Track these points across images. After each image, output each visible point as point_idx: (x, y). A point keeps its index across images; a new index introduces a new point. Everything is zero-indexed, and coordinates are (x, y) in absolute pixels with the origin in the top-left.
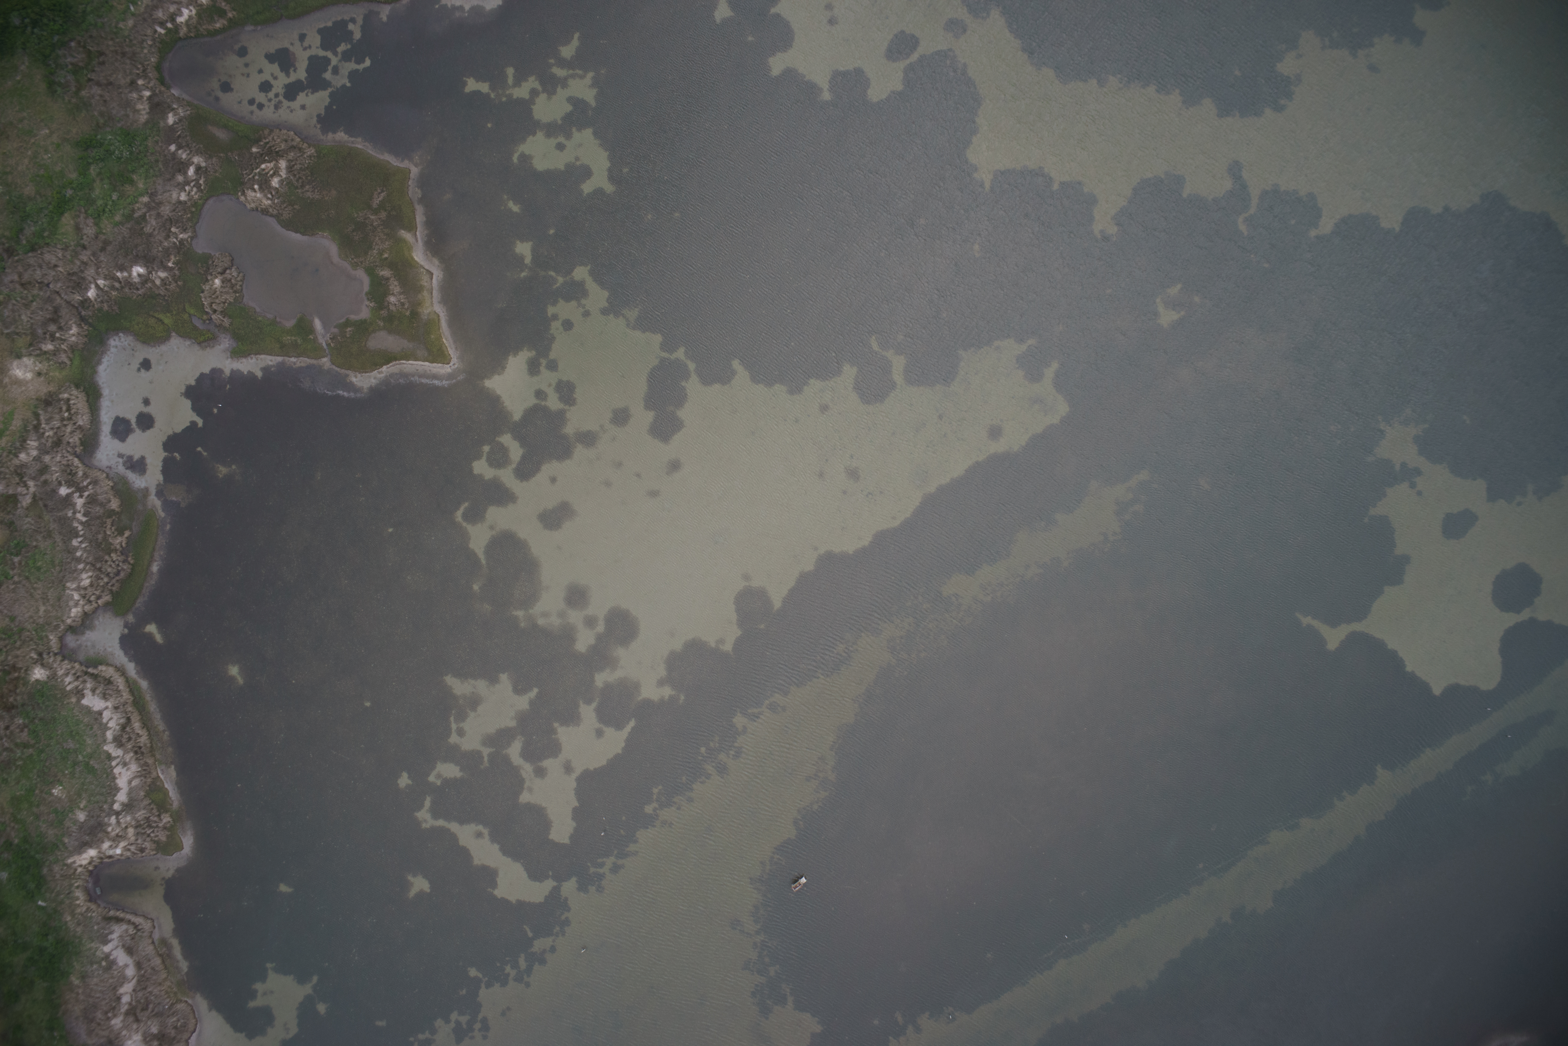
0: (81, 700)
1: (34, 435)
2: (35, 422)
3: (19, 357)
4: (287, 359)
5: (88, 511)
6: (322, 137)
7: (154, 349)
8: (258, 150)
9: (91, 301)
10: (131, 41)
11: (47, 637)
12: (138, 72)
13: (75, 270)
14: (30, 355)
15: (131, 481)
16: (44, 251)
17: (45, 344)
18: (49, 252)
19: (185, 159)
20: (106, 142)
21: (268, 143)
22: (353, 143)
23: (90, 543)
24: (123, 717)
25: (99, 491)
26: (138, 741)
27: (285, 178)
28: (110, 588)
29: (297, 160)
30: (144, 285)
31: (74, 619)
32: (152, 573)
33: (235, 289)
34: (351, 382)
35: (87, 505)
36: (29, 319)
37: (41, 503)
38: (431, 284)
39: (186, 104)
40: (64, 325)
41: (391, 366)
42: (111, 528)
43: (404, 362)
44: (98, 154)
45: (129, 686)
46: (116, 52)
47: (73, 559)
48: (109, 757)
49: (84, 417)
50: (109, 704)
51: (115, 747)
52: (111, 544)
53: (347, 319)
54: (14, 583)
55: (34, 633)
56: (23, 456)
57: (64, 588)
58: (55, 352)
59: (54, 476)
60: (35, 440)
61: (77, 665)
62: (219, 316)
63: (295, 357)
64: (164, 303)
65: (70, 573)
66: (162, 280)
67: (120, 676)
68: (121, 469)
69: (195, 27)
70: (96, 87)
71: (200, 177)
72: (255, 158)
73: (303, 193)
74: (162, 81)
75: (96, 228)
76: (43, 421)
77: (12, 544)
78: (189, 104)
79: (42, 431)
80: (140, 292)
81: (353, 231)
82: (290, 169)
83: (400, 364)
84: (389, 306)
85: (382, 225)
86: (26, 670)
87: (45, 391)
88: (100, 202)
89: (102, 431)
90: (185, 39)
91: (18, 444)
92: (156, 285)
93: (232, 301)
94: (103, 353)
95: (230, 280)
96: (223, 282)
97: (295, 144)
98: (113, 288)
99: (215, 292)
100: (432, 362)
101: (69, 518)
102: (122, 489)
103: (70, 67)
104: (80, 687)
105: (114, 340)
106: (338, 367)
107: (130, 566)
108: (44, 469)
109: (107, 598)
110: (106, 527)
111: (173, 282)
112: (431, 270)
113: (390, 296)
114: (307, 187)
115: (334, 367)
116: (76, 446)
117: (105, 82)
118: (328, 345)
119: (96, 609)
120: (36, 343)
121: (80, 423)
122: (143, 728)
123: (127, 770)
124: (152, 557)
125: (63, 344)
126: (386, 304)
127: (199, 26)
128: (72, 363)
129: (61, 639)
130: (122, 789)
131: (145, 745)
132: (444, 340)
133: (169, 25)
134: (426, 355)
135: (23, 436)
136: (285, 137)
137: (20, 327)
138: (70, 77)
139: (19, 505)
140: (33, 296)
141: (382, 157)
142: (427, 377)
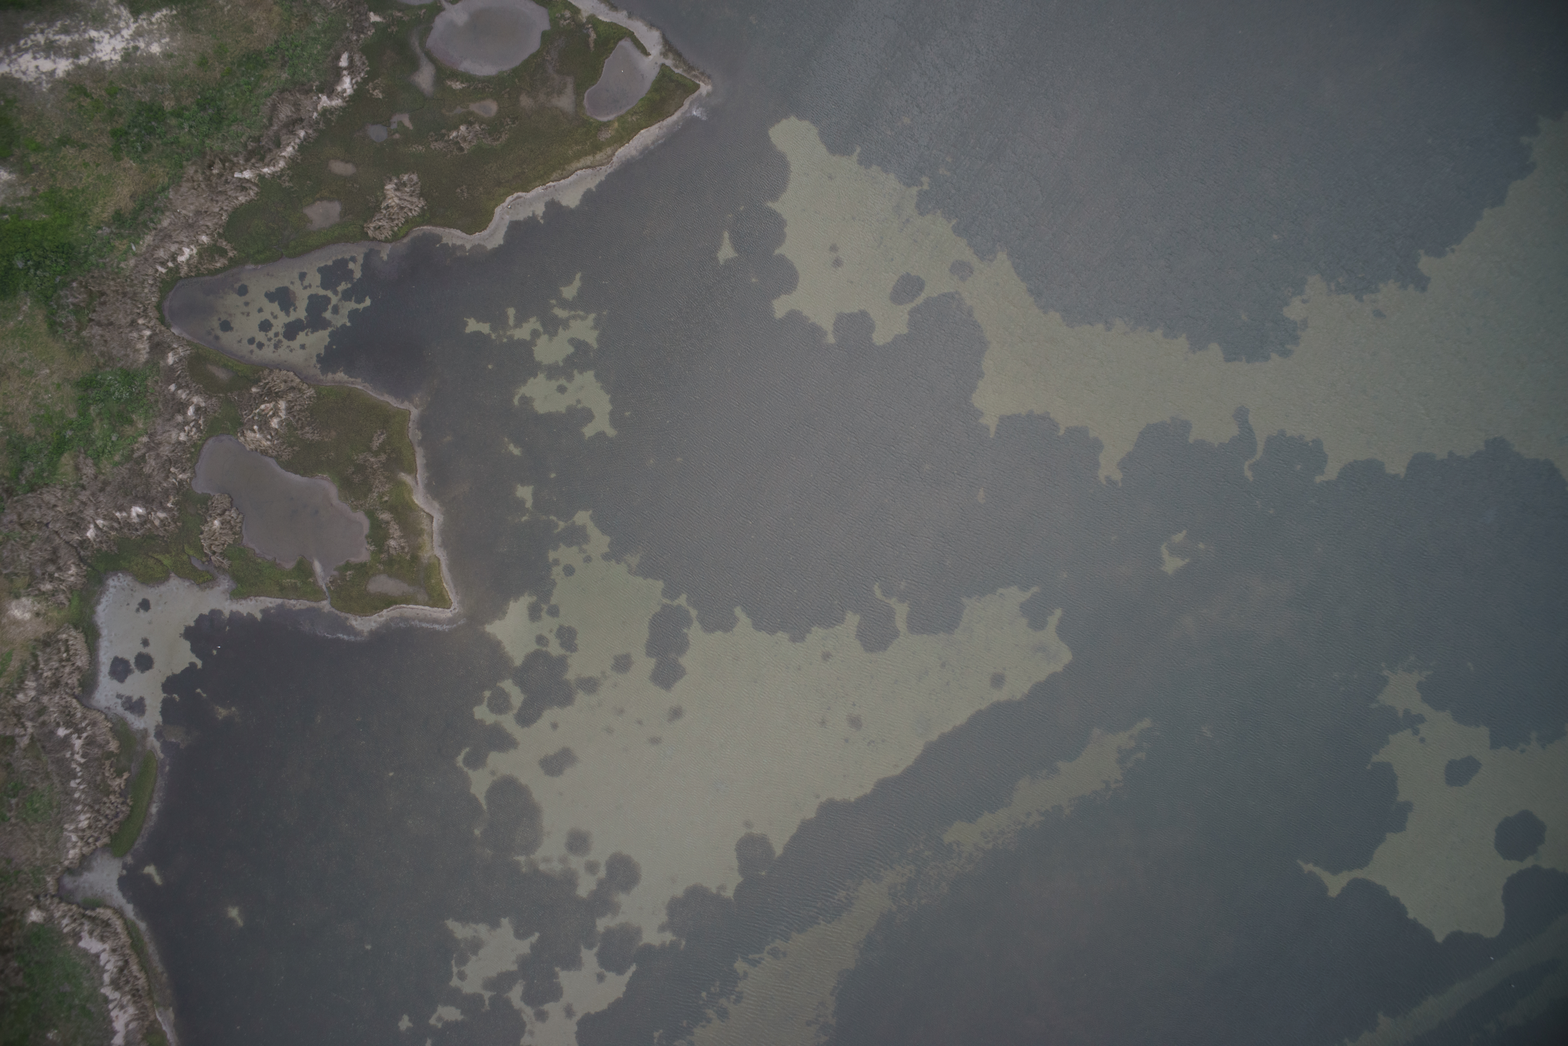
0: (79, 942)
1: (32, 676)
2: (33, 663)
3: (17, 597)
4: (286, 601)
5: (87, 752)
6: (322, 377)
7: (153, 589)
8: (258, 390)
9: (90, 542)
10: (132, 280)
11: (44, 879)
12: (138, 311)
13: (74, 511)
14: (29, 595)
15: (130, 723)
16: (44, 491)
17: (43, 584)
18: (48, 492)
19: (185, 399)
20: (107, 383)
21: (268, 383)
22: (352, 383)
23: (88, 784)
24: (121, 960)
25: (97, 733)
26: (136, 983)
27: (285, 419)
28: (108, 829)
29: (296, 401)
30: (143, 526)
31: (71, 861)
32: (152, 815)
33: (234, 530)
34: (351, 625)
35: (86, 747)
36: (28, 559)
37: (39, 745)
38: (432, 528)
39: (186, 343)
40: (64, 565)
41: (391, 610)
42: (109, 770)
43: (404, 606)
44: (98, 395)
45: (127, 929)
46: (117, 291)
47: (71, 801)
48: (106, 1000)
49: (82, 658)
50: (107, 946)
51: (112, 989)
52: (110, 786)
53: (347, 562)
54: (11, 825)
55: (30, 875)
56: (20, 697)
57: (62, 829)
58: (54, 593)
59: (52, 717)
60: (33, 681)
61: (74, 907)
62: (218, 558)
63: (295, 599)
64: (163, 544)
65: (68, 815)
66: (162, 521)
67: (119, 918)
68: (120, 710)
69: (196, 267)
70: (97, 327)
71: (200, 418)
72: (255, 399)
73: (302, 434)
74: (162, 321)
75: (95, 468)
76: (41, 662)
77: (9, 786)
78: (189, 343)
79: (40, 671)
80: (139, 533)
81: (353, 473)
82: (289, 410)
83: (401, 608)
84: (389, 549)
85: (381, 467)
86: (22, 913)
87: (44, 631)
88: (99, 443)
89: (101, 672)
90: (185, 278)
91: (16, 685)
92: (155, 526)
93: (231, 542)
94: (102, 593)
95: (229, 522)
96: (222, 524)
97: (294, 384)
98: (112, 528)
99: (215, 533)
100: (433, 606)
101: (67, 759)
102: (121, 730)
103: (71, 307)
104: (77, 930)
105: (113, 580)
106: (338, 610)
107: (129, 809)
108: (42, 710)
109: (105, 840)
110: (104, 769)
111: (172, 523)
112: (431, 513)
113: (390, 540)
114: (307, 428)
115: (334, 610)
116: (74, 688)
117: (106, 322)
118: (328, 588)
119: (95, 850)
120: (35, 583)
121: (79, 663)
122: (141, 970)
123: (125, 1012)
124: (151, 798)
125: (61, 584)
126: (386, 548)
127: (199, 266)
128: (70, 604)
129: (58, 881)
130: (119, 1032)
131: (143, 988)
132: (444, 584)
133: (170, 264)
134: (427, 599)
135: (21, 677)
136: (284, 378)
137: (19, 567)
138: (71, 318)
139: (17, 747)
140: (32, 537)
141: (381, 398)
142: (428, 622)
